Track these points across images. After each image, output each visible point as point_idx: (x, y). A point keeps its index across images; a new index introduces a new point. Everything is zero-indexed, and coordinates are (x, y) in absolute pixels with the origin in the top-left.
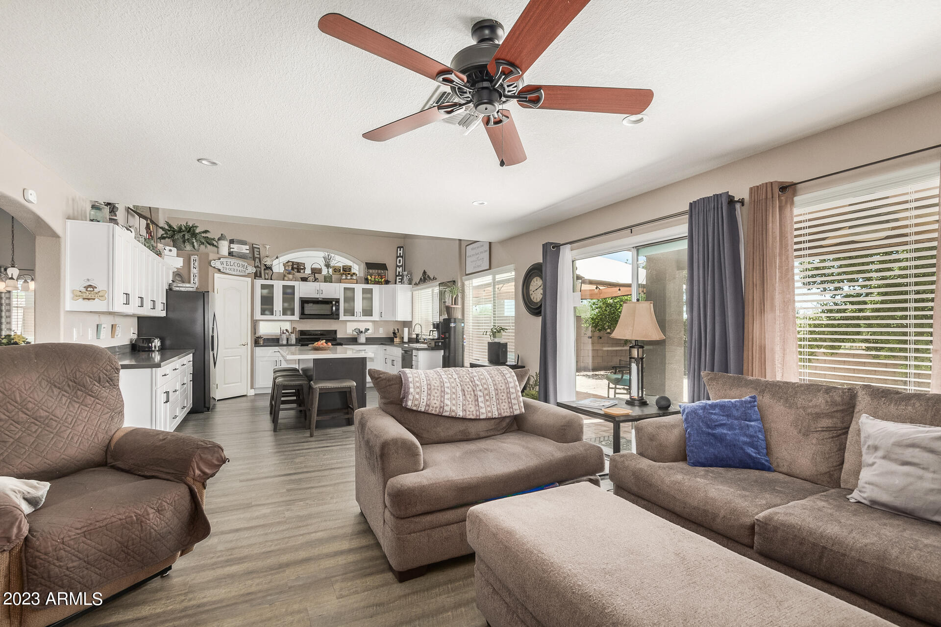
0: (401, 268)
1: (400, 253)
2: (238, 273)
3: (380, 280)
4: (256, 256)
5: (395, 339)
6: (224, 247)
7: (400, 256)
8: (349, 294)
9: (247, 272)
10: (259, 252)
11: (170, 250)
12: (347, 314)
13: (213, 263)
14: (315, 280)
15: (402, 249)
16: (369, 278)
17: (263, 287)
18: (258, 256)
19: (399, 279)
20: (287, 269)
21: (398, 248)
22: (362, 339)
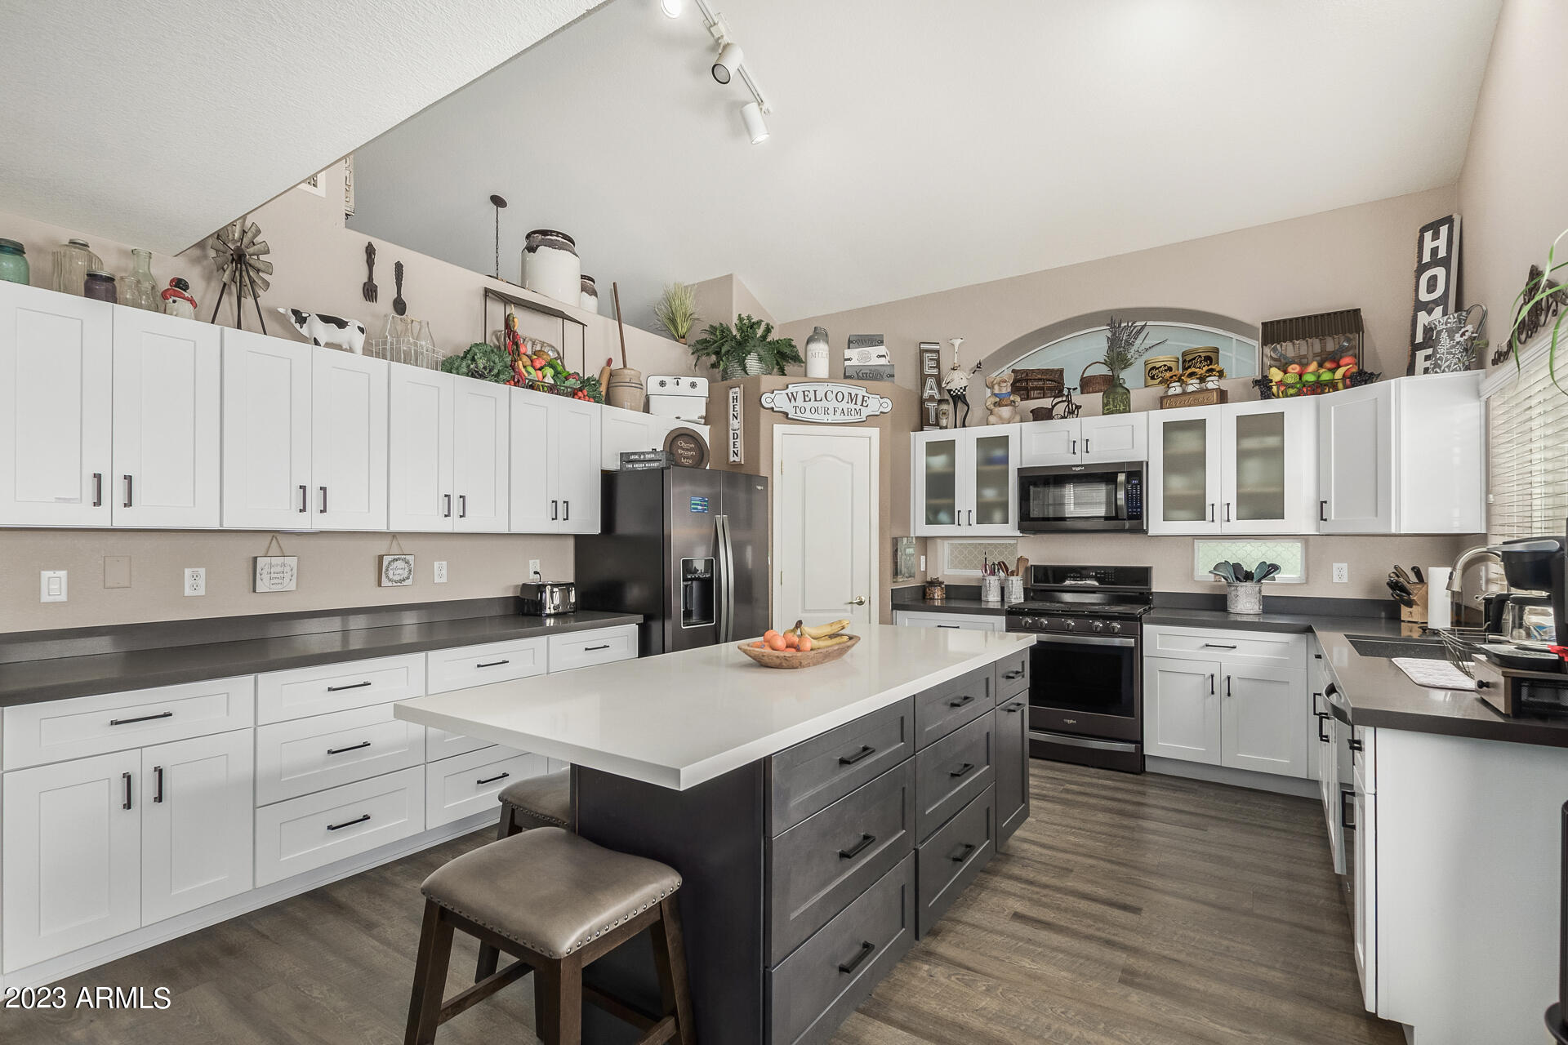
0: (1439, 310)
1: (1435, 251)
2: (839, 418)
3: (1326, 376)
4: (927, 371)
5: (1405, 611)
6: (819, 359)
7: (1435, 262)
8: (1186, 443)
9: (865, 412)
10: (938, 361)
11: (693, 385)
12: (1176, 514)
13: (766, 400)
14: (1071, 413)
15: (1444, 230)
16: (1276, 375)
17: (933, 448)
18: (935, 372)
19: (1427, 358)
20: (996, 391)
21: (1423, 230)
22: (1245, 602)
